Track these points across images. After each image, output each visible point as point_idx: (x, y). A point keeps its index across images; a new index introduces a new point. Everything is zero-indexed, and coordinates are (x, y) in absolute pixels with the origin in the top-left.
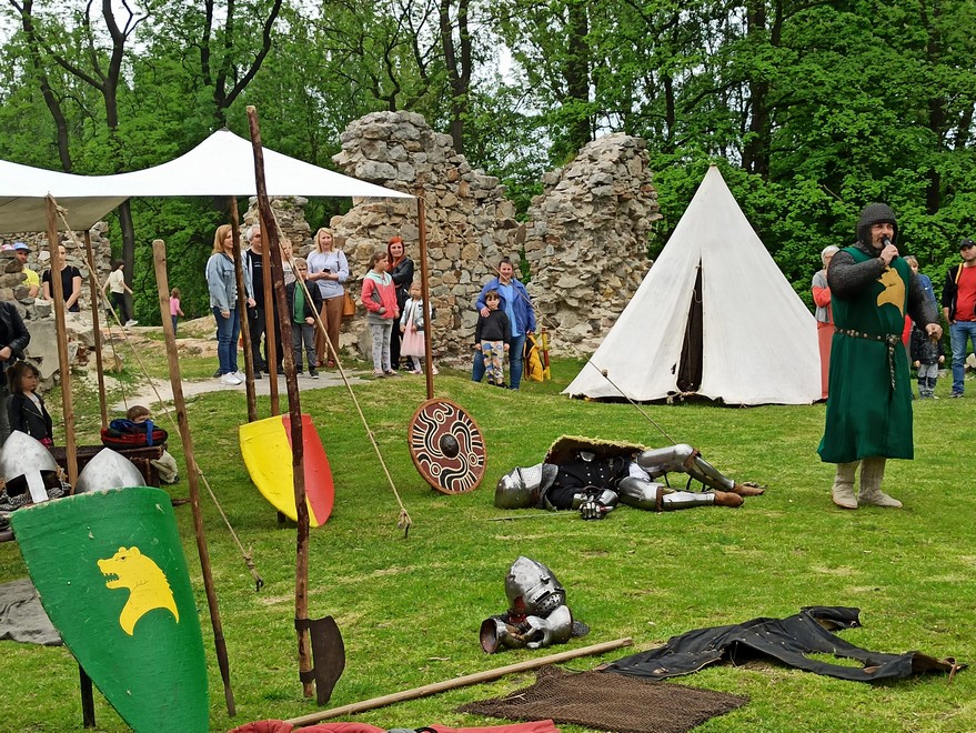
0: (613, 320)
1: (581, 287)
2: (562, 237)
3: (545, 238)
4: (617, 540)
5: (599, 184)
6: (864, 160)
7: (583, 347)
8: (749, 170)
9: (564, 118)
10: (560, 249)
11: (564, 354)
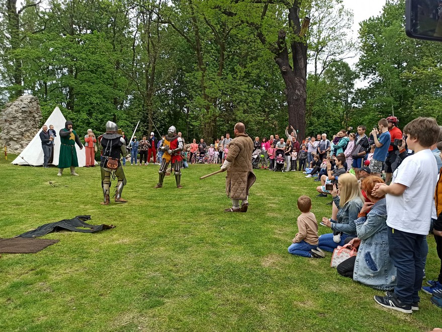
0: (27, 144)
1: (18, 135)
2: (12, 121)
3: (6, 121)
4: (24, 202)
5: (23, 107)
6: (98, 110)
7: (18, 151)
8: (68, 109)
9: (13, 89)
10: (11, 124)
11: (12, 153)
